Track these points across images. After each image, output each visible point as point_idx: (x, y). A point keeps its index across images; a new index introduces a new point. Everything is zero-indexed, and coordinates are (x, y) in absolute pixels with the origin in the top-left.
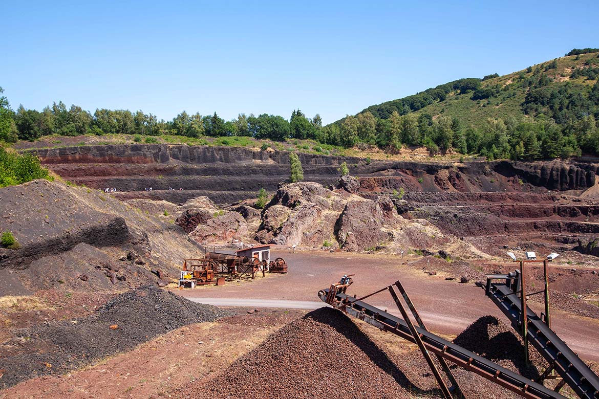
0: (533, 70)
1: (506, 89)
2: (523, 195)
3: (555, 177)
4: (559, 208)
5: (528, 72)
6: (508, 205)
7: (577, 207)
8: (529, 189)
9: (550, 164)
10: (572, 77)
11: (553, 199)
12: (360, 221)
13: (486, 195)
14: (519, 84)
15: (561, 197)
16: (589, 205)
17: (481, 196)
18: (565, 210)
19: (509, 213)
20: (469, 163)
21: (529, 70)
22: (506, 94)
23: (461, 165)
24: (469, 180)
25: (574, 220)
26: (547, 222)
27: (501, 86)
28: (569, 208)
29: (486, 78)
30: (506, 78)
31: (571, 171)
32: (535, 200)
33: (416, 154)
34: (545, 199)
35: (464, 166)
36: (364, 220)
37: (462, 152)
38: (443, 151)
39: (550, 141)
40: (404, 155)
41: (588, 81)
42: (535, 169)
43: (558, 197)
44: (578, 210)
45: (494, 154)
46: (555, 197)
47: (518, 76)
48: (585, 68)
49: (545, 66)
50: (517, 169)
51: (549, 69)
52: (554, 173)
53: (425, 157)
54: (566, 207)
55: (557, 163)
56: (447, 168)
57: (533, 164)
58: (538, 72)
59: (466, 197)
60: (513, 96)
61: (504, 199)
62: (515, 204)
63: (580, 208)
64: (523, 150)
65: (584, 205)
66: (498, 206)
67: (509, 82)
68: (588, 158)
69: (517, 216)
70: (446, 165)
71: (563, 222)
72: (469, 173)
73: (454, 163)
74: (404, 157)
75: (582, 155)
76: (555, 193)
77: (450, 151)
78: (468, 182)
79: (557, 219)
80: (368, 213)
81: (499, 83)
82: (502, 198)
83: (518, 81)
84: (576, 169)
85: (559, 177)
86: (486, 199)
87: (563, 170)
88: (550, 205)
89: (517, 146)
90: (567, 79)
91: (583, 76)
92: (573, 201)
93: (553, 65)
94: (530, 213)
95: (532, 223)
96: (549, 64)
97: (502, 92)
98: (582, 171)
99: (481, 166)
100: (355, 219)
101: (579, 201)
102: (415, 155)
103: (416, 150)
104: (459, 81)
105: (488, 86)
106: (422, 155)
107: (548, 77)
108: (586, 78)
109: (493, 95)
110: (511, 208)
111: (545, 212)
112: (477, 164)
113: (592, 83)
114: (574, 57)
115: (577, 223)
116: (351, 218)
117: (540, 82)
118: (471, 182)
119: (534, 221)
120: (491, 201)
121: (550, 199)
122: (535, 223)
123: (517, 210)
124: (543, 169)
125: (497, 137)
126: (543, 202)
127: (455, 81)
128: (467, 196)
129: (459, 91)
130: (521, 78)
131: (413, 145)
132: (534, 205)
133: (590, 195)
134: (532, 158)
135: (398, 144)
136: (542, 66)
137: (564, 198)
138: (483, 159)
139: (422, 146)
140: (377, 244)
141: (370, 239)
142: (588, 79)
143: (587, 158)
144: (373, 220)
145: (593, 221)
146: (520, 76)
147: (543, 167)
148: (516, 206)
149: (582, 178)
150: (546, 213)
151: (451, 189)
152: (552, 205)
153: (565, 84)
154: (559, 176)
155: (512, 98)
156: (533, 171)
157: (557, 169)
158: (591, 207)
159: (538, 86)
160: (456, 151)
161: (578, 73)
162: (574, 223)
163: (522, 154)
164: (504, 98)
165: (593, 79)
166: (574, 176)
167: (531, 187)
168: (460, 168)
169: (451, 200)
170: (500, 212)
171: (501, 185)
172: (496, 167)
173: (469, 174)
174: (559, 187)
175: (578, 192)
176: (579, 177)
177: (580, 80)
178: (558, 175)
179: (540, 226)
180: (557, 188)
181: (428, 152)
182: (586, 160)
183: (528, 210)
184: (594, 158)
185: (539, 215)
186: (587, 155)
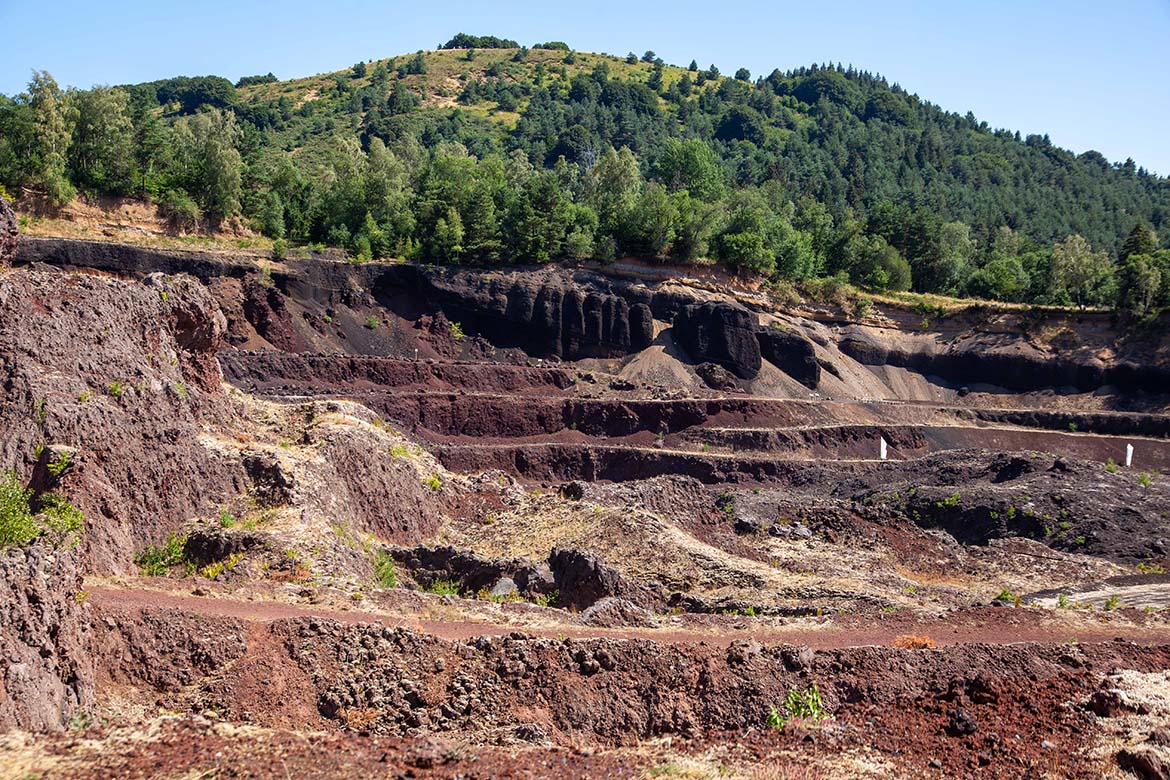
0: (369, 74)
1: (303, 113)
2: (473, 367)
3: (550, 320)
4: (579, 407)
5: (354, 77)
6: (437, 397)
7: (628, 404)
8: (479, 352)
9: (534, 280)
10: (463, 98)
11: (557, 380)
12: (85, 390)
13: (369, 364)
14: (336, 103)
15: (580, 376)
16: (659, 400)
17: (353, 366)
18: (599, 413)
19: (442, 420)
20: (302, 262)
21: (359, 71)
22: (307, 123)
23: (279, 267)
24: (305, 316)
25: (622, 444)
26: (553, 449)
27: (291, 104)
28: (609, 407)
29: (244, 82)
30: (303, 86)
31: (591, 302)
32: (508, 382)
33: (124, 223)
34: (534, 380)
35: (287, 271)
36: (110, 385)
37: (269, 232)
38: (212, 222)
39: (532, 211)
40: (81, 222)
41: (501, 113)
42: (492, 292)
43: (573, 376)
44: (632, 415)
45: (371, 241)
46: (563, 375)
47: (333, 84)
48: (490, 83)
49: (397, 65)
50: (444, 290)
51: (409, 73)
52: (547, 304)
53: (154, 237)
54: (599, 403)
55: (553, 278)
56: (238, 272)
57: (489, 277)
58: (382, 77)
59: (307, 366)
60: (327, 130)
61: (421, 378)
62: (456, 393)
63: (635, 407)
64: (460, 232)
65: (646, 398)
66: (410, 398)
67: (310, 97)
68: (629, 267)
69: (463, 432)
70: (234, 263)
71: (596, 451)
72: (302, 295)
73: (256, 258)
74: (85, 230)
75: (618, 257)
76: (559, 366)
77: (233, 225)
78: (304, 324)
79: (576, 440)
80: (123, 347)
81: (285, 95)
82: (417, 375)
83: (334, 96)
84: (603, 297)
85: (561, 318)
86: (370, 376)
87: (571, 296)
88: (554, 399)
89: (442, 222)
90: (451, 102)
91: (488, 99)
92: (614, 387)
93: (415, 66)
94: (503, 424)
95: (511, 452)
96: (406, 62)
97: (294, 118)
98: (619, 303)
99: (336, 274)
100: (56, 376)
101: (630, 387)
102: (121, 227)
103: (122, 211)
104: (174, 83)
105: (255, 100)
106: (143, 227)
107: (408, 91)
108: (495, 105)
109: (273, 124)
110: (447, 404)
111: (541, 420)
112: (325, 268)
113: (512, 119)
114: (462, 52)
115: (638, 453)
116: (31, 368)
117: (392, 101)
118: (312, 324)
119: (516, 446)
120: (386, 382)
121: (548, 380)
122: (519, 453)
123: (464, 413)
124: (516, 293)
125: (376, 189)
126: (530, 389)
127: (161, 82)
128: (311, 364)
129: (177, 107)
130: (341, 88)
131: (110, 193)
132: (510, 397)
133: (645, 373)
134: (480, 260)
135: (63, 186)
136: (390, 63)
137: (588, 378)
138: (338, 256)
139: (145, 202)
140: (194, 524)
141: (151, 494)
142: (500, 108)
143: (626, 267)
144: (157, 386)
145: (675, 447)
146: (337, 86)
147: (516, 286)
148: (460, 401)
149: (620, 324)
150: (542, 422)
151: (256, 343)
152: (562, 399)
153: (450, 113)
154: (561, 314)
155: (323, 135)
156: (488, 297)
157: (556, 294)
158: (668, 406)
159: (387, 111)
160: (253, 229)
161: (477, 92)
162: (629, 453)
163: (458, 248)
164: (304, 133)
165: (511, 109)
166: (600, 315)
167: (483, 348)
168: (274, 276)
169: (260, 377)
170: (417, 417)
171: (398, 336)
172: (378, 280)
173: (302, 298)
174: (560, 348)
175: (612, 364)
176: (613, 319)
177: (481, 109)
178: (556, 311)
179: (535, 462)
180: (555, 351)
181: (163, 221)
182: (625, 272)
183: (495, 414)
184: (644, 269)
185: (525, 427)
186: (628, 260)
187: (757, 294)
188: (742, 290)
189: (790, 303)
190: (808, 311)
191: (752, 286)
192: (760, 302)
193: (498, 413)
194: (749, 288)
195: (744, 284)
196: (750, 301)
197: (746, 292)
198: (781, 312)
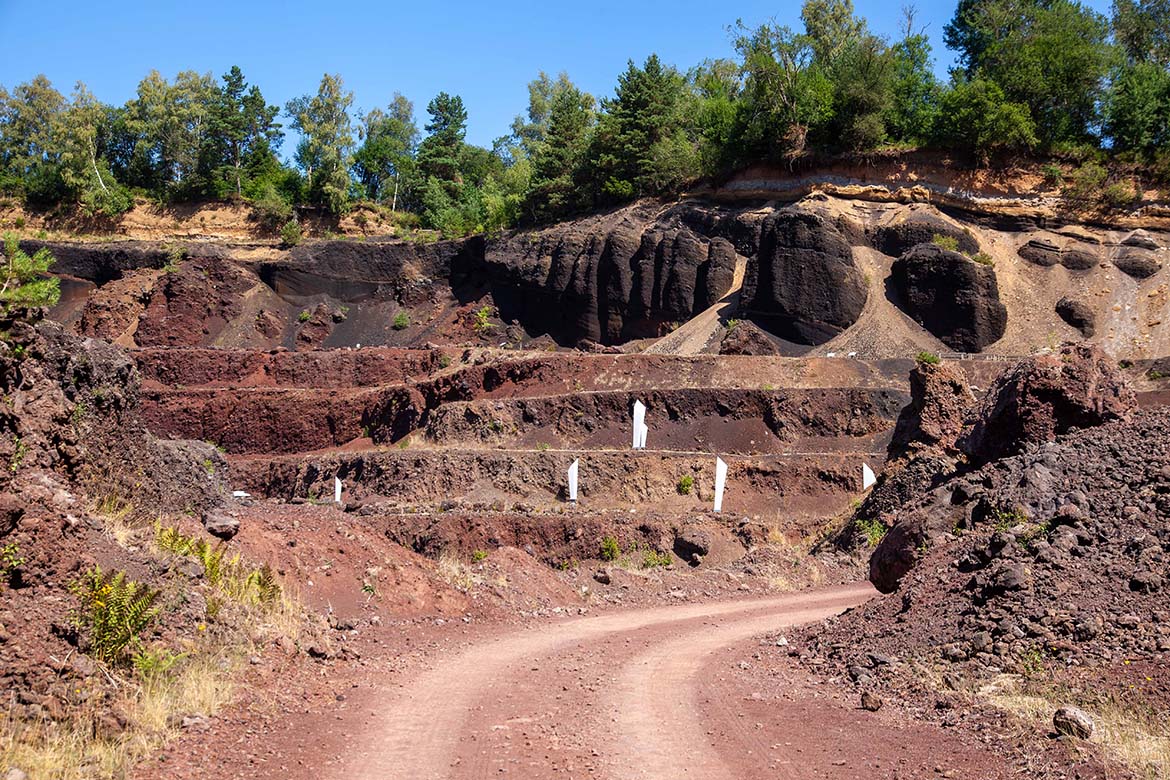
3: (583, 283)
20: (317, 246)
31: (642, 248)
33: (193, 231)
42: (539, 254)
78: (240, 323)
85: (594, 279)
99: (384, 261)
103: (196, 218)
118: (257, 322)
124: (558, 253)
147: (562, 242)
150: (334, 427)
154: (594, 271)
156: (534, 263)
157: (596, 243)
166: (648, 265)
171: (421, 336)
178: (589, 268)
180: (587, 334)
181: (253, 225)
182: (747, 193)
183: (268, 417)
184: (787, 182)
185: (306, 437)
186: (756, 172)
187: (1031, 196)
188: (997, 193)
189: (1111, 204)
190: (1160, 215)
191: (1016, 183)
192: (1031, 211)
193: (272, 414)
194: (1012, 188)
195: (1001, 182)
196: (1009, 211)
197: (1006, 196)
198: (1088, 224)
